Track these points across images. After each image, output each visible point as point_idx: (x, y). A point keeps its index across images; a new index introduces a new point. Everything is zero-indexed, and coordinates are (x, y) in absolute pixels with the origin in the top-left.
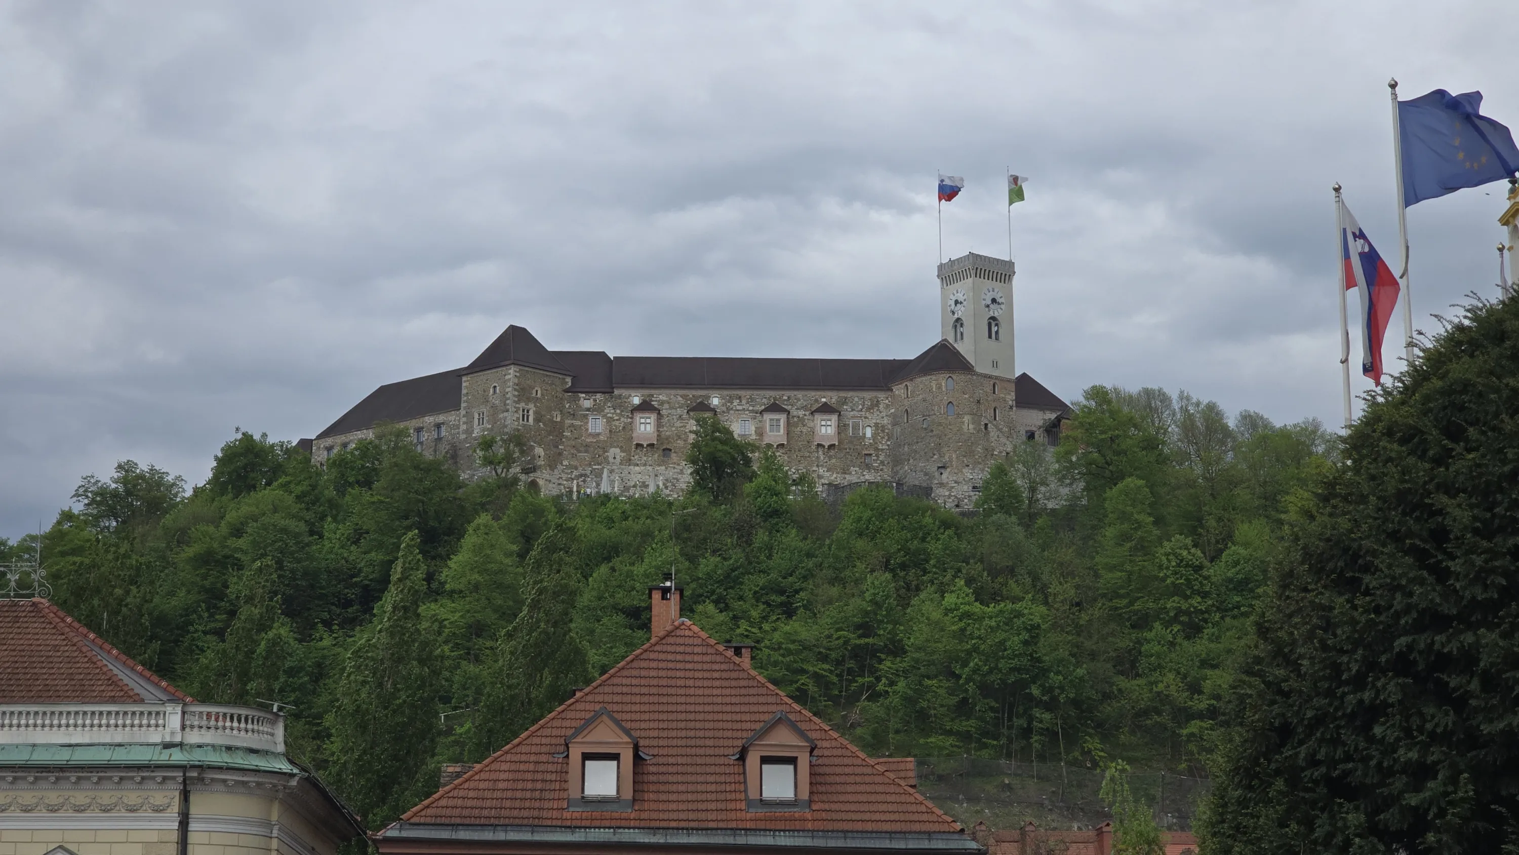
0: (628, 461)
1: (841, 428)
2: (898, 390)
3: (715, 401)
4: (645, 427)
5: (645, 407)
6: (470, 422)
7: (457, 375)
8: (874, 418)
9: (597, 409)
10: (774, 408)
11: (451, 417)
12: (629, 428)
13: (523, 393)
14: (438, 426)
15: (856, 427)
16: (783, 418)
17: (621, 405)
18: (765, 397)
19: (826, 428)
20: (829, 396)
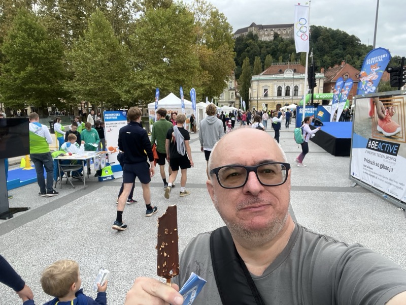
1: (286, 32)
2: (292, 27)
3: (273, 29)
5: (266, 30)
7: (247, 28)
8: (289, 30)
9: (262, 31)
10: (279, 30)
13: (255, 30)
18: (278, 29)
19: (284, 32)
20: (285, 28)
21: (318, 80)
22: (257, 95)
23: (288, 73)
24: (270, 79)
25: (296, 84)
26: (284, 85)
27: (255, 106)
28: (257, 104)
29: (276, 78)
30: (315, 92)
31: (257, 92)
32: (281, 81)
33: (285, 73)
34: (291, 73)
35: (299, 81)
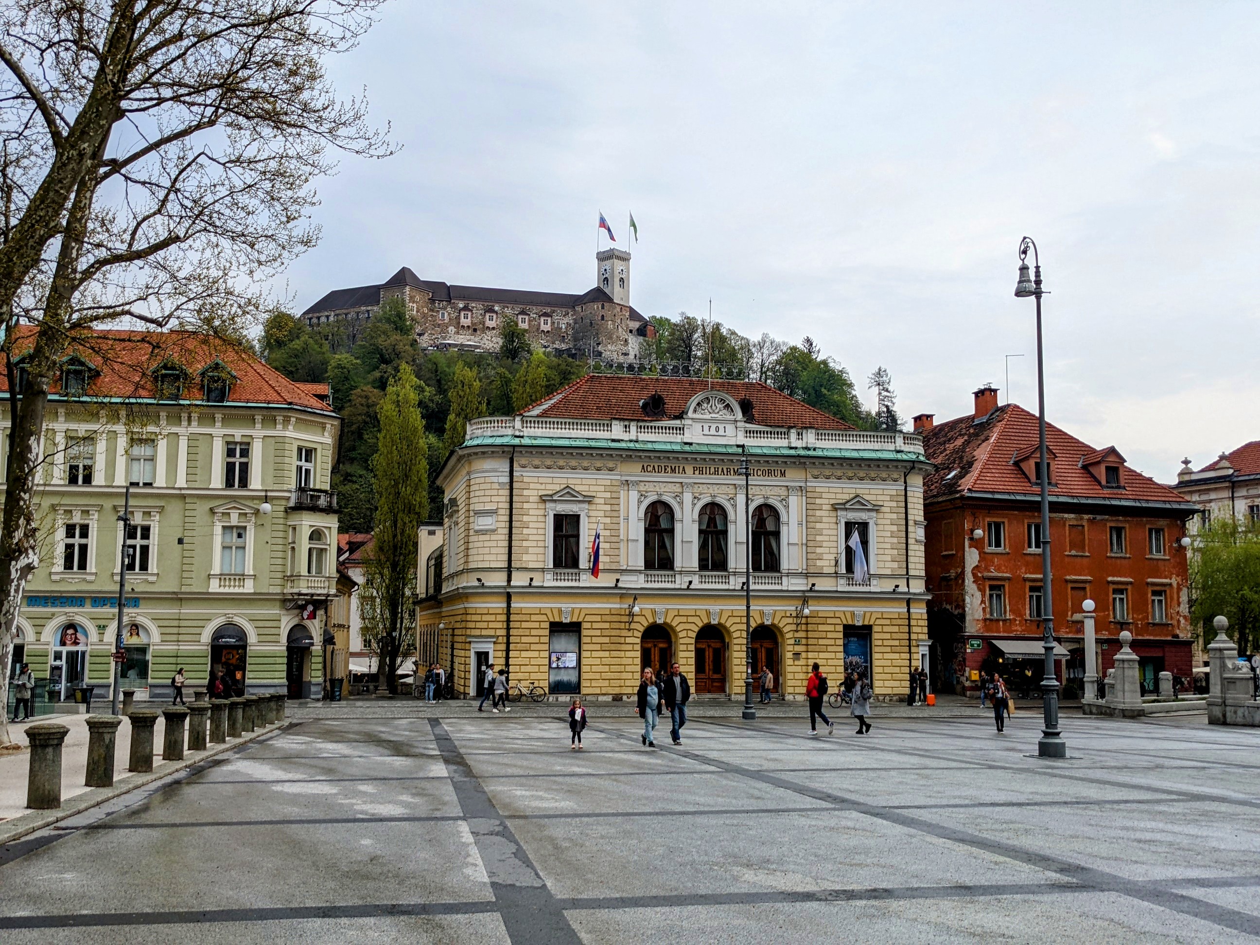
0: (458, 333)
1: (553, 323)
2: (578, 309)
3: (496, 308)
4: (466, 318)
7: (378, 288)
8: (566, 320)
9: (445, 308)
10: (523, 312)
11: (375, 308)
12: (458, 317)
13: (412, 300)
14: (368, 311)
15: (558, 323)
16: (527, 317)
17: (454, 307)
18: (519, 308)
19: (545, 325)
20: (547, 309)
21: (895, 476)
22: (506, 557)
23: (708, 416)
24: (593, 444)
25: (767, 492)
26: (688, 497)
27: (492, 632)
28: (504, 618)
29: (632, 445)
30: (887, 552)
31: (506, 531)
32: (669, 469)
33: (690, 414)
34: (732, 418)
35: (783, 474)
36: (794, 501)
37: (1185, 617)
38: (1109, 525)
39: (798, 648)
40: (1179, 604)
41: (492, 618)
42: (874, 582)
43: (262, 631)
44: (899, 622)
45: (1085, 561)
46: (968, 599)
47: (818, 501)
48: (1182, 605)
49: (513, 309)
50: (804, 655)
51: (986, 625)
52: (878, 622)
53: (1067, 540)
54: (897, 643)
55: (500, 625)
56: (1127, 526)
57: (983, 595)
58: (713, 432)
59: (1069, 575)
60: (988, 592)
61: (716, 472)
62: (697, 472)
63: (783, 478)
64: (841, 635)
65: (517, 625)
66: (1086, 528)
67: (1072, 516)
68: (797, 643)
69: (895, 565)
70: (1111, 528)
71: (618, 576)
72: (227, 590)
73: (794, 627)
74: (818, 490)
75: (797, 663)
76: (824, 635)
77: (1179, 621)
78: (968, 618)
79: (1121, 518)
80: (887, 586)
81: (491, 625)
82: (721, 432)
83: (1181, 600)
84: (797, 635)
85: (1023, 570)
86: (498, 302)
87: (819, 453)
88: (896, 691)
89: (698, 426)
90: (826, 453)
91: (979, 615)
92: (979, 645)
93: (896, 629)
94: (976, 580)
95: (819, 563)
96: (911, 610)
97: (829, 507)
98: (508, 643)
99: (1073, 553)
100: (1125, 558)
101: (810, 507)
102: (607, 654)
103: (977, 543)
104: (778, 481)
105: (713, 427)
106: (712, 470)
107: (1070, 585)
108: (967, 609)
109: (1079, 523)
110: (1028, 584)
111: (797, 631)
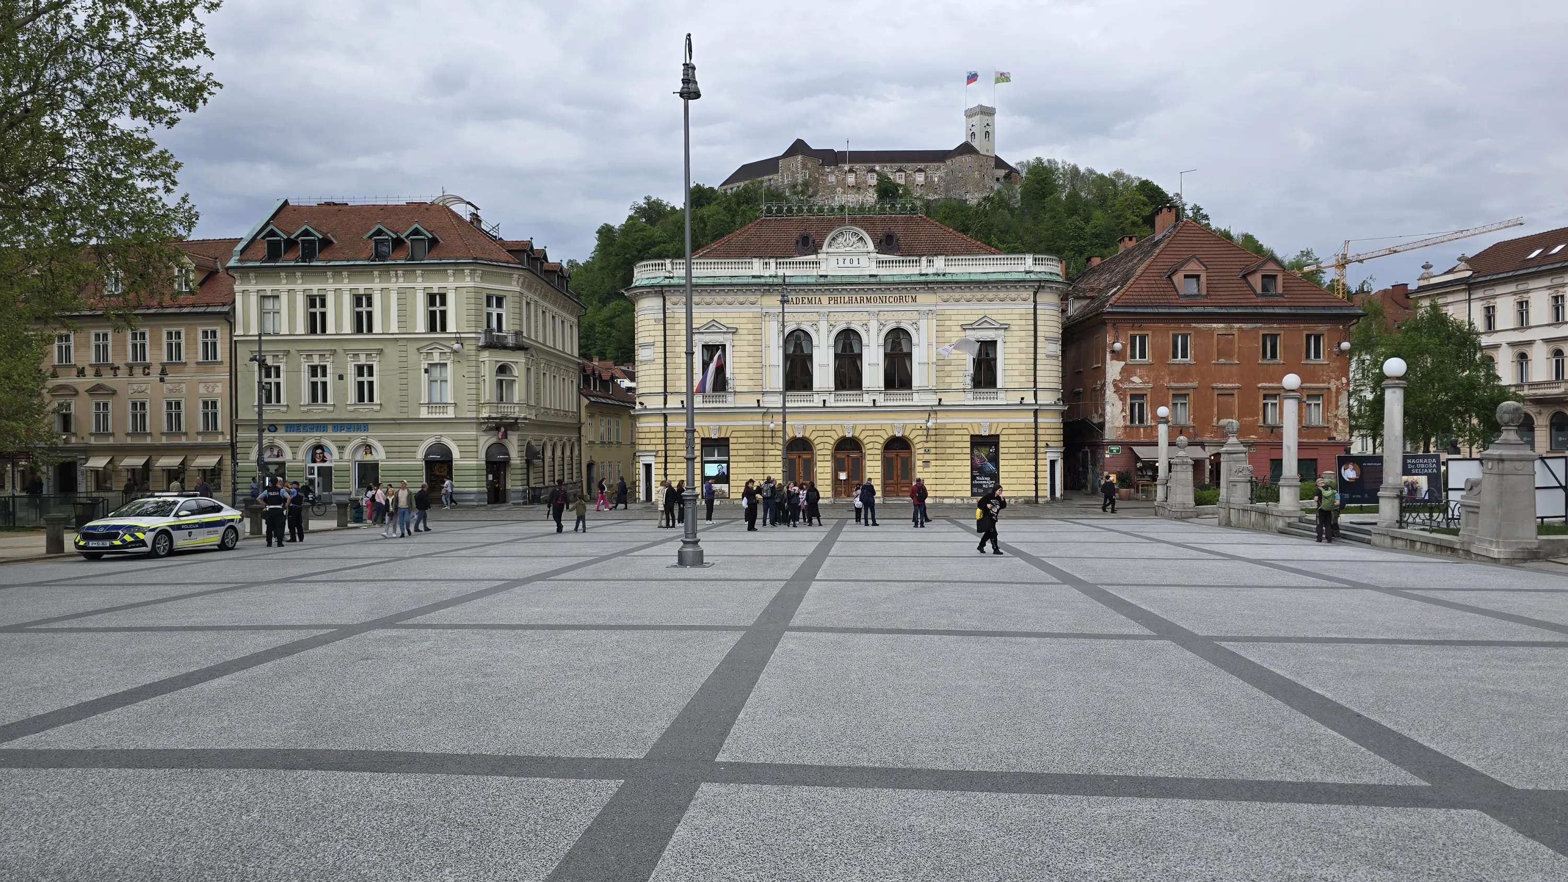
0: (844, 193)
1: (926, 178)
2: (948, 162)
3: (877, 168)
4: (851, 179)
5: (851, 171)
6: (783, 178)
7: (777, 159)
8: (938, 173)
9: (832, 172)
10: (900, 170)
11: (775, 177)
12: (844, 179)
13: (804, 166)
14: (770, 180)
15: (931, 177)
16: (903, 174)
17: (841, 170)
18: (897, 166)
19: (920, 178)
20: (922, 166)
21: (1025, 295)
22: (662, 384)
23: (843, 250)
24: (735, 281)
25: (899, 316)
26: (823, 326)
27: (652, 448)
28: (662, 435)
29: (770, 280)
30: (1014, 367)
31: (662, 361)
32: (806, 301)
33: (825, 248)
34: (865, 250)
35: (914, 300)
36: (923, 323)
37: (1344, 420)
38: (1261, 332)
39: (927, 457)
40: (1337, 407)
41: (653, 435)
42: (1001, 395)
43: (463, 449)
44: (1026, 431)
45: (1234, 369)
46: (1108, 408)
47: (947, 323)
48: (1341, 409)
49: (891, 167)
50: (933, 463)
51: (1126, 432)
52: (1005, 432)
53: (1215, 350)
54: (1023, 450)
55: (659, 441)
56: (1282, 333)
57: (1124, 404)
58: (847, 263)
59: (1216, 382)
60: (1129, 401)
61: (850, 301)
62: (832, 302)
63: (914, 303)
64: (968, 444)
65: (673, 441)
66: (1236, 336)
67: (1222, 325)
68: (927, 451)
69: (1023, 379)
70: (1264, 336)
71: (759, 397)
72: (434, 416)
73: (924, 438)
74: (947, 312)
75: (926, 470)
76: (951, 445)
77: (1336, 424)
78: (1107, 426)
79: (1275, 325)
80: (1014, 398)
81: (653, 441)
82: (855, 263)
83: (1340, 403)
84: (927, 445)
85: (1167, 379)
86: (878, 161)
87: (949, 278)
88: (1021, 494)
89: (833, 260)
90: (955, 278)
91: (1120, 423)
92: (1118, 451)
93: (1022, 438)
94: (1117, 390)
95: (947, 380)
96: (1039, 420)
97: (959, 328)
98: (666, 457)
99: (1222, 361)
100: (1279, 364)
101: (941, 329)
102: (751, 464)
103: (1117, 355)
104: (910, 306)
105: (848, 259)
106: (847, 299)
107: (1216, 392)
108: (1107, 418)
109: (1229, 332)
110: (1171, 392)
111: (927, 442)
